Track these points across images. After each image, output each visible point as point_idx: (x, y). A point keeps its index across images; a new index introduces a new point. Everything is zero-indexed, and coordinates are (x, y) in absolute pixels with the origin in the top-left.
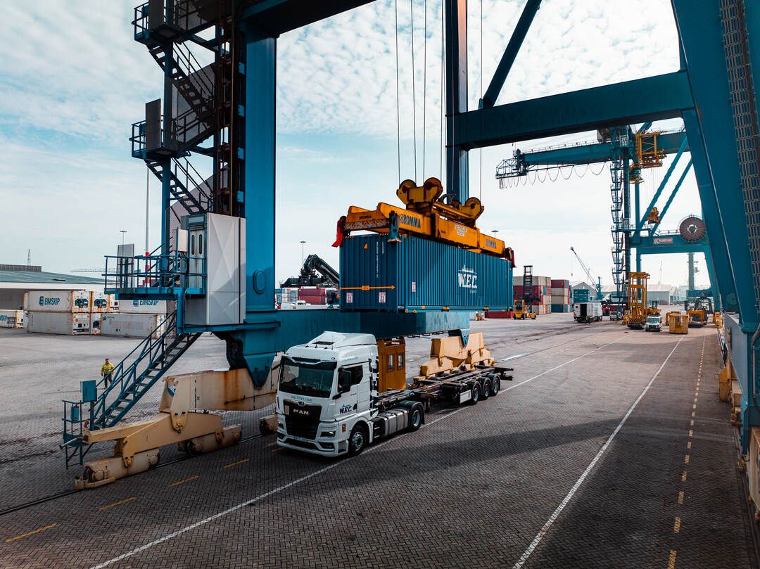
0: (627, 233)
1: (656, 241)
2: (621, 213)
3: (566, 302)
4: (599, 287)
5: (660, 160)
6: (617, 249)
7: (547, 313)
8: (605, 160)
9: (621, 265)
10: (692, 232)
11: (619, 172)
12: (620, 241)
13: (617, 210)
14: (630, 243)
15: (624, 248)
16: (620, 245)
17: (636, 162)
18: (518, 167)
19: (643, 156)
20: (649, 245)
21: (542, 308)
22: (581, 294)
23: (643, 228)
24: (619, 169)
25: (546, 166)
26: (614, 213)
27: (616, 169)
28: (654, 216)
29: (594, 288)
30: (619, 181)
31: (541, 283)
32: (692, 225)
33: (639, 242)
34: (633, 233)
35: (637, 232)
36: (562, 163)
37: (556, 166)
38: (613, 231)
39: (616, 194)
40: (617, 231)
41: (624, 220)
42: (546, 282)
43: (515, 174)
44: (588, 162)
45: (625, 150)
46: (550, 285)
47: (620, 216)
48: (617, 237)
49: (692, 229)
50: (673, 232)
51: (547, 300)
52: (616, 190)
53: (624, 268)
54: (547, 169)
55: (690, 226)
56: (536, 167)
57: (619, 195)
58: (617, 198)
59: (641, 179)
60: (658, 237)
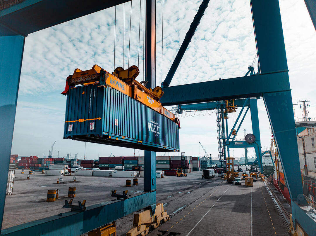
0: (224, 140)
1: (236, 144)
2: (221, 131)
3: (198, 167)
4: (211, 158)
5: (235, 110)
6: (220, 147)
7: (191, 172)
8: (214, 109)
9: (222, 153)
10: (250, 140)
11: (220, 114)
12: (221, 143)
13: (219, 130)
14: (225, 144)
15: (223, 146)
16: (221, 145)
17: (226, 110)
18: (178, 110)
19: (229, 108)
20: (233, 145)
21: (189, 170)
22: (204, 162)
23: (230, 138)
24: (220, 113)
25: (189, 111)
26: (218, 131)
27: (218, 113)
28: (234, 133)
29: (208, 158)
30: (220, 118)
31: (188, 159)
32: (250, 137)
33: (229, 143)
34: (226, 140)
35: (228, 139)
36: (196, 109)
37: (194, 110)
38: (218, 139)
39: (219, 123)
40: (220, 139)
41: (222, 134)
42: (190, 159)
43: (177, 113)
44: (207, 109)
45: (222, 105)
46: (192, 160)
47: (221, 132)
48: (220, 141)
49: (250, 138)
50: (242, 140)
51: (191, 166)
52: (219, 121)
53: (223, 155)
54: (190, 112)
55: (249, 137)
56: (185, 111)
57: (220, 124)
58: (219, 125)
59: (228, 117)
60: (236, 142)
